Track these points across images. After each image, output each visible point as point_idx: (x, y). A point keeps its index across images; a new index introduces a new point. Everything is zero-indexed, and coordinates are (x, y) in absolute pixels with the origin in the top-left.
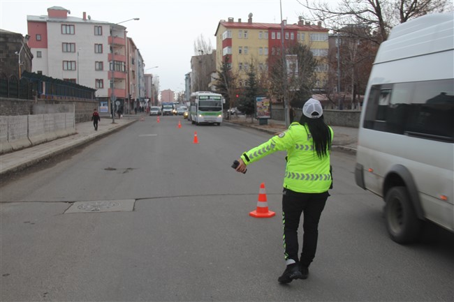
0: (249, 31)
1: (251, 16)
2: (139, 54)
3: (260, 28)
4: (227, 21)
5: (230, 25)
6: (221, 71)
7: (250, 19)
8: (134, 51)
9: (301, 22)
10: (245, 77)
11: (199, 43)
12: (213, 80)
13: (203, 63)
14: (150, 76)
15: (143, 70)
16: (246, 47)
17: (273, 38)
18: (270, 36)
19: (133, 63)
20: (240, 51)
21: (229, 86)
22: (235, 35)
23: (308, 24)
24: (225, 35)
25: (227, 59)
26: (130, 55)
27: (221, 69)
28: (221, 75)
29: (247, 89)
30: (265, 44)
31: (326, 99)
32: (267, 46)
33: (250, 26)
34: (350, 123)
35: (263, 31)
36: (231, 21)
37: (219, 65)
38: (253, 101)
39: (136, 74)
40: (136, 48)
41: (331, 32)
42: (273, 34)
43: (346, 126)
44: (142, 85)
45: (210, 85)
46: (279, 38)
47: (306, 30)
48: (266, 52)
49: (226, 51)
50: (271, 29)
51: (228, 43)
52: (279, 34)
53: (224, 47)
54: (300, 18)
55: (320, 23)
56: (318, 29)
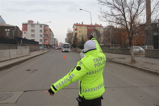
0: (82, 26)
1: (82, 22)
2: (52, 33)
3: (85, 26)
5: (77, 25)
6: (74, 37)
7: (82, 23)
8: (51, 32)
9: (96, 24)
10: (81, 39)
11: (69, 30)
12: (72, 40)
13: (69, 35)
14: (56, 39)
15: (54, 37)
16: (81, 31)
18: (88, 28)
19: (51, 35)
20: (80, 32)
21: (76, 41)
22: (78, 27)
23: (98, 25)
24: (75, 28)
25: (76, 34)
26: (50, 33)
27: (74, 36)
28: (74, 38)
29: (81, 42)
30: (86, 30)
31: (104, 45)
32: (87, 31)
33: (82, 25)
34: (112, 52)
35: (86, 27)
36: (77, 24)
37: (74, 35)
38: (83, 45)
39: (51, 38)
40: (51, 31)
41: (104, 27)
42: (89, 27)
43: (110, 53)
44: (53, 41)
45: (71, 41)
48: (86, 32)
49: (76, 32)
50: (88, 26)
51: (76, 30)
52: (90, 27)
53: (75, 31)
54: (96, 23)
55: (101, 25)
56: (101, 26)
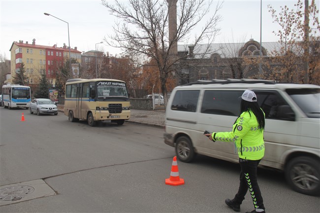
0: (33, 49)
1: (34, 40)
3: (40, 48)
4: (18, 42)
5: (21, 45)
7: (34, 42)
9: (65, 46)
12: (7, 78)
16: (32, 59)
17: (49, 55)
18: (47, 53)
20: (28, 62)
22: (24, 50)
23: (69, 48)
24: (17, 51)
25: (21, 66)
30: (44, 58)
32: (45, 59)
33: (33, 46)
35: (43, 50)
36: (21, 42)
37: (13, 68)
42: (49, 52)
45: (5, 82)
46: (52, 55)
47: (68, 51)
48: (44, 63)
49: (18, 61)
50: (47, 49)
51: (19, 56)
52: (52, 52)
53: (16, 59)
54: (64, 44)
55: (76, 48)
56: (75, 51)
